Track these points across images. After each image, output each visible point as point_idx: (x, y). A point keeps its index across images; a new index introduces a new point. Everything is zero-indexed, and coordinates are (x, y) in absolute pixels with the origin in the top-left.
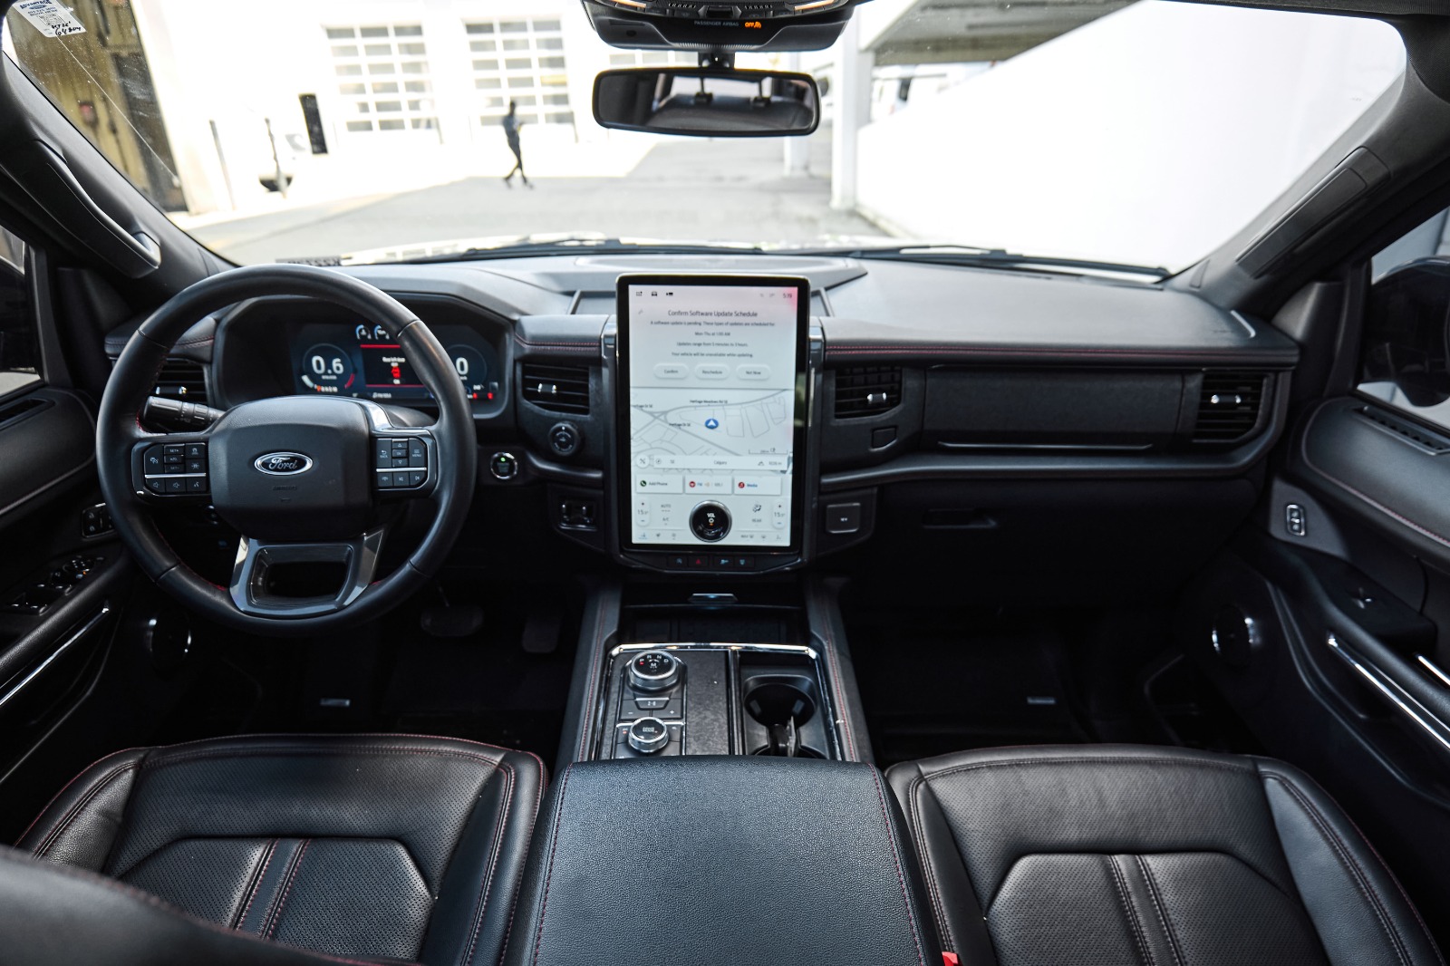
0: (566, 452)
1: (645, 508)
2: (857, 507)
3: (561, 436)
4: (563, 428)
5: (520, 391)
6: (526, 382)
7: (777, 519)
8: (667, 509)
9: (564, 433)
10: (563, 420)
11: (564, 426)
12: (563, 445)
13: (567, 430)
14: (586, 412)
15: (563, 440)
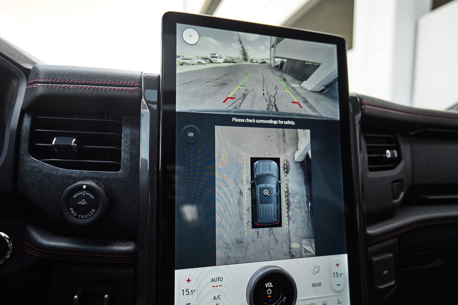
0: (85, 220)
1: (190, 286)
2: (389, 258)
3: (80, 198)
4: (84, 187)
5: (25, 146)
6: (34, 136)
7: (337, 280)
8: (218, 283)
9: (84, 193)
10: (84, 178)
11: (85, 184)
12: (82, 210)
13: (89, 189)
14: (117, 168)
15: (83, 203)
